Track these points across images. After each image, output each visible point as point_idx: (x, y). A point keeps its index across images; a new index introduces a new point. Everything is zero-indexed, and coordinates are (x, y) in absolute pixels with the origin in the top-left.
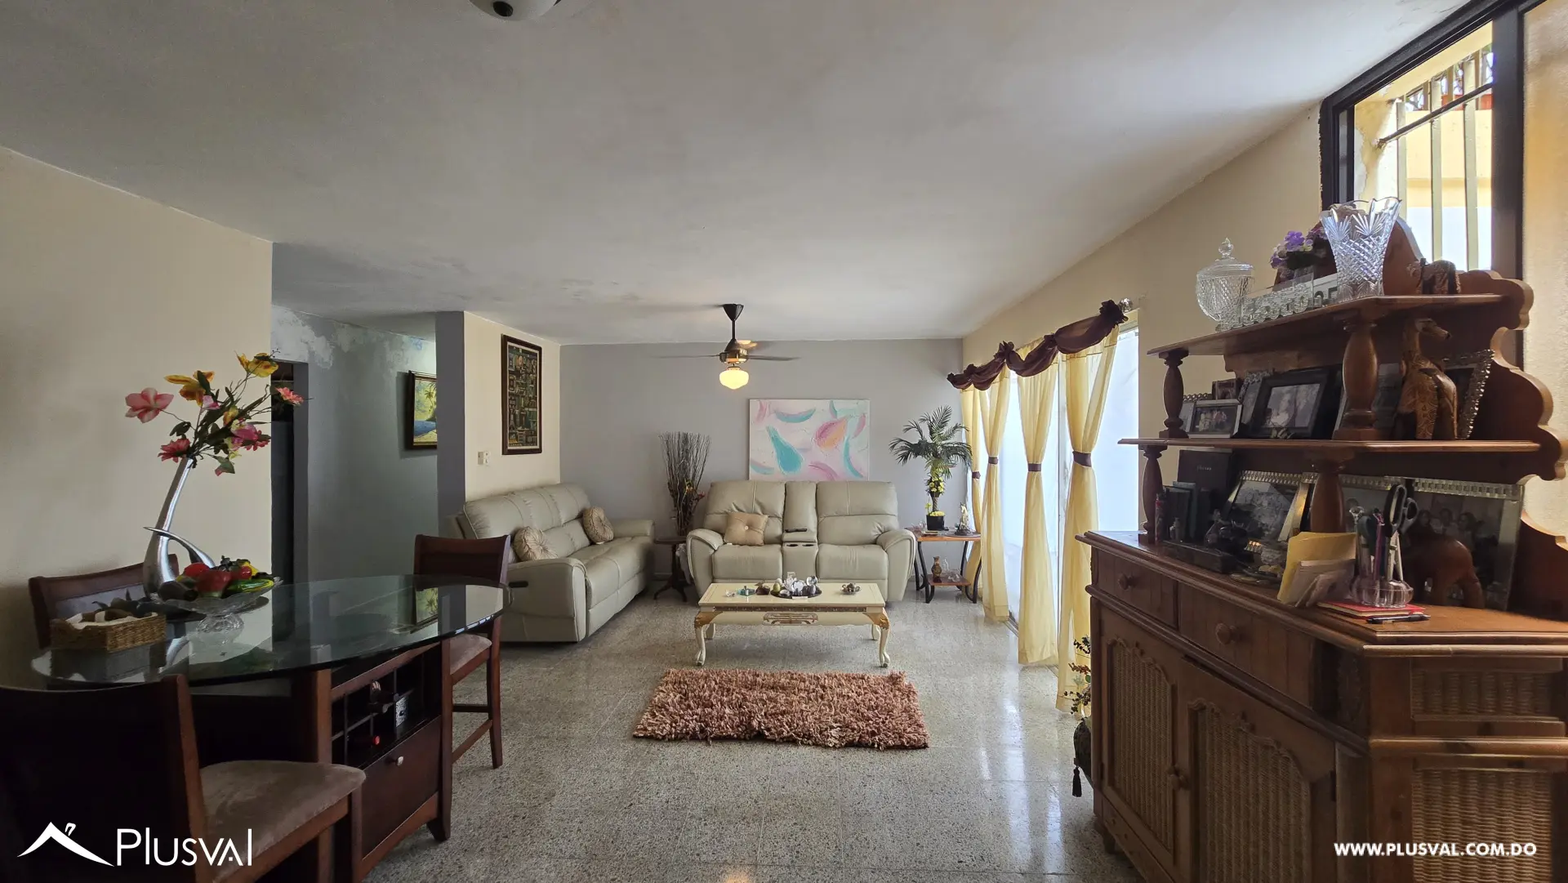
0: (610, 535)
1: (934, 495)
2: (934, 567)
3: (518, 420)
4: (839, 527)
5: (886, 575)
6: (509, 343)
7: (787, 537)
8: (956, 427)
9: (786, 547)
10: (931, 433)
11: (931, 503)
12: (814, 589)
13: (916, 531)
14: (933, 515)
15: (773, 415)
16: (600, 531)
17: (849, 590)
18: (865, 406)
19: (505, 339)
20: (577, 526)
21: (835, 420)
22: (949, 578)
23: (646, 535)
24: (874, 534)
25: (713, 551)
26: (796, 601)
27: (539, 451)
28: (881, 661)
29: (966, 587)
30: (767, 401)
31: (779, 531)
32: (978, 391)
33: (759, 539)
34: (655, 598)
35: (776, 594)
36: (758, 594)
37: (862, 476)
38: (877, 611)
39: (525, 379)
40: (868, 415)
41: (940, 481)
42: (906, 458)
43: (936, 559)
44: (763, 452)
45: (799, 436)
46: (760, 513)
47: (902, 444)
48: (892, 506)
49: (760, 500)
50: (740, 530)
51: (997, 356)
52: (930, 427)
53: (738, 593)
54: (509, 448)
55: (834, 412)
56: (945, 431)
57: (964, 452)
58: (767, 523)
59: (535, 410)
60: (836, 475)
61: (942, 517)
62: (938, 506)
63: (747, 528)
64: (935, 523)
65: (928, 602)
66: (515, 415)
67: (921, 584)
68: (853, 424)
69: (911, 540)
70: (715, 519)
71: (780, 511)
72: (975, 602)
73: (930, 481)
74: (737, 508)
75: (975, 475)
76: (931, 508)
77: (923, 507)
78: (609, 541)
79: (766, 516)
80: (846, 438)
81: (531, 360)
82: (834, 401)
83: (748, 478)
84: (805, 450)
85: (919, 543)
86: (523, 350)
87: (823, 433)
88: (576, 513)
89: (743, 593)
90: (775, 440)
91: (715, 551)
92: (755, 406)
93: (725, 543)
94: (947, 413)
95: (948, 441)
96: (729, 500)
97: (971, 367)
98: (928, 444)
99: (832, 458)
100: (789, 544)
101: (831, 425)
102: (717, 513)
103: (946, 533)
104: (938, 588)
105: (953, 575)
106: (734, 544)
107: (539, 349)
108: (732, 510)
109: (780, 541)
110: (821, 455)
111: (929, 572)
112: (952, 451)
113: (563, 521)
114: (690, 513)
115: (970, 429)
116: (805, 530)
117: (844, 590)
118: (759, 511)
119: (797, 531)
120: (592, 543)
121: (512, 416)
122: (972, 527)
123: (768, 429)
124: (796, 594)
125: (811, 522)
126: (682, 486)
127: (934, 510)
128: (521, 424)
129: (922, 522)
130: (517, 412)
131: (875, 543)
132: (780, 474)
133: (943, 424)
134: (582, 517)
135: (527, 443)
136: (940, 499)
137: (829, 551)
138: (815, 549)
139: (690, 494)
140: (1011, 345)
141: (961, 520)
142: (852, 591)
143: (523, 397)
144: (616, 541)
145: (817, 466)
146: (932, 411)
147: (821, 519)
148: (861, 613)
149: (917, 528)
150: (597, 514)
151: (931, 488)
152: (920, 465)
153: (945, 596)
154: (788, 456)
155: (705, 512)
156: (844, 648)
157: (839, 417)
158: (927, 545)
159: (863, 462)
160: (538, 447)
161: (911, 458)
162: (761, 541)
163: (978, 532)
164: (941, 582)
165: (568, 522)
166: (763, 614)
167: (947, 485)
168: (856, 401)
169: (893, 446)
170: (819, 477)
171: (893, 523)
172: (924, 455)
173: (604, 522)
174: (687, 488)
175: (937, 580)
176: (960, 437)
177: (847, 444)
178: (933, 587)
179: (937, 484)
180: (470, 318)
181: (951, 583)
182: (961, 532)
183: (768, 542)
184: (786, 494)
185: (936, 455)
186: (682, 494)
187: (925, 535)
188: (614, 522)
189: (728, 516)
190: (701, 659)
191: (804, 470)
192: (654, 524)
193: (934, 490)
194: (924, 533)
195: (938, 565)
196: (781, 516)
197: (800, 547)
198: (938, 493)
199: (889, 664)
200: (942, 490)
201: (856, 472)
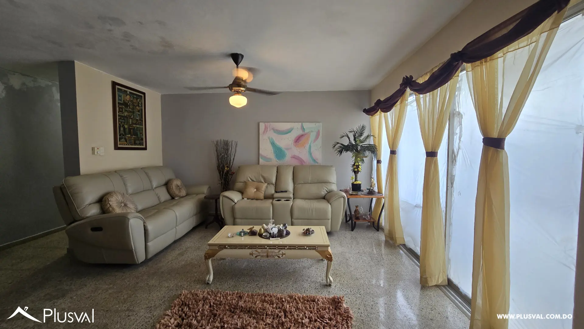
0: (183, 193)
1: (356, 172)
2: (356, 211)
3: (127, 130)
4: (305, 190)
5: (330, 218)
6: (117, 87)
7: (277, 195)
8: (368, 136)
9: (275, 202)
10: (355, 139)
11: (354, 177)
12: (285, 232)
13: (346, 191)
14: (355, 183)
15: (272, 131)
16: (177, 192)
17: (307, 233)
18: (318, 126)
19: (114, 84)
20: (164, 189)
21: (303, 133)
22: (364, 217)
23: (204, 193)
24: (324, 193)
25: (234, 203)
26: (272, 241)
27: (145, 149)
28: (327, 282)
29: (373, 222)
30: (268, 123)
31: (273, 192)
32: (383, 114)
33: (262, 195)
34: (206, 228)
35: (261, 235)
36: (250, 235)
37: (317, 163)
38: (324, 249)
39: (133, 109)
40: (321, 131)
41: (359, 165)
42: (341, 152)
43: (357, 207)
44: (266, 150)
45: (285, 142)
46: (264, 182)
47: (339, 145)
48: (333, 178)
49: (264, 175)
50: (251, 191)
51: (401, 85)
52: (354, 136)
53: (237, 234)
54: (119, 146)
55: (303, 129)
56: (362, 138)
57: (373, 149)
58: (267, 187)
59: (141, 126)
60: (304, 161)
61: (360, 185)
62: (358, 179)
63: (255, 190)
64: (356, 188)
65: (352, 230)
66: (124, 128)
67: (348, 219)
68: (313, 136)
69: (344, 198)
70: (239, 185)
71: (274, 181)
72: (378, 231)
73: (354, 165)
74: (251, 179)
75: (379, 162)
76: (354, 180)
77: (349, 179)
78: (183, 197)
79: (266, 184)
80: (309, 143)
81: (137, 99)
82: (303, 123)
83: (259, 164)
84: (288, 149)
85: (348, 199)
86: (130, 92)
87: (298, 140)
88: (164, 182)
89: (240, 234)
90: (273, 144)
91: (235, 203)
92: (262, 126)
93: (243, 199)
94: (363, 128)
95: (364, 144)
96: (247, 175)
97: (379, 101)
98: (353, 145)
99: (303, 154)
100: (277, 199)
101: (302, 135)
102: (240, 182)
103: (363, 193)
104: (358, 222)
105: (366, 215)
106: (248, 199)
107: (144, 94)
108: (249, 181)
109: (271, 197)
110: (296, 151)
111: (353, 213)
112: (365, 149)
113: (154, 186)
114: (228, 182)
115: (377, 136)
116: (286, 192)
117: (304, 233)
118: (263, 181)
119: (282, 192)
120: (173, 198)
121: (122, 129)
122: (376, 189)
123: (269, 138)
124: (272, 236)
125: (290, 186)
126: (223, 168)
127: (356, 180)
128: (130, 133)
129: (349, 187)
130: (126, 126)
131: (324, 198)
132: (275, 161)
133: (361, 135)
134: (167, 184)
135: (135, 144)
136: (359, 175)
137: (299, 203)
138: (291, 203)
139: (228, 171)
140: (411, 77)
141: (371, 186)
142: (309, 234)
143: (131, 118)
144: (187, 197)
145: (294, 157)
146: (356, 127)
147: (296, 185)
148: (314, 251)
149: (346, 190)
150: (177, 182)
151: (354, 169)
152: (349, 157)
153: (361, 227)
154: (279, 152)
155: (234, 182)
156: (304, 268)
157: (306, 131)
158: (353, 200)
159: (319, 156)
160: (144, 147)
161: (344, 153)
162: (262, 197)
163: (379, 193)
164: (359, 219)
165: (158, 187)
166: (250, 251)
167: (363, 167)
168: (315, 123)
169: (335, 146)
170: (295, 163)
171: (334, 187)
172: (352, 151)
173: (180, 187)
174: (226, 168)
175: (357, 218)
176: (371, 141)
177: (310, 147)
178: (355, 222)
179: (358, 167)
180: (80, 67)
181: (365, 219)
182: (371, 192)
183: (266, 198)
184: (277, 172)
185: (357, 150)
186: (223, 172)
187: (352, 195)
188: (187, 186)
189: (245, 183)
190: (209, 280)
191: (288, 159)
192: (209, 187)
193: (356, 170)
194: (351, 193)
195: (357, 210)
196: (274, 184)
197: (283, 201)
198: (358, 171)
199: (332, 284)
200: (360, 170)
201: (314, 161)
